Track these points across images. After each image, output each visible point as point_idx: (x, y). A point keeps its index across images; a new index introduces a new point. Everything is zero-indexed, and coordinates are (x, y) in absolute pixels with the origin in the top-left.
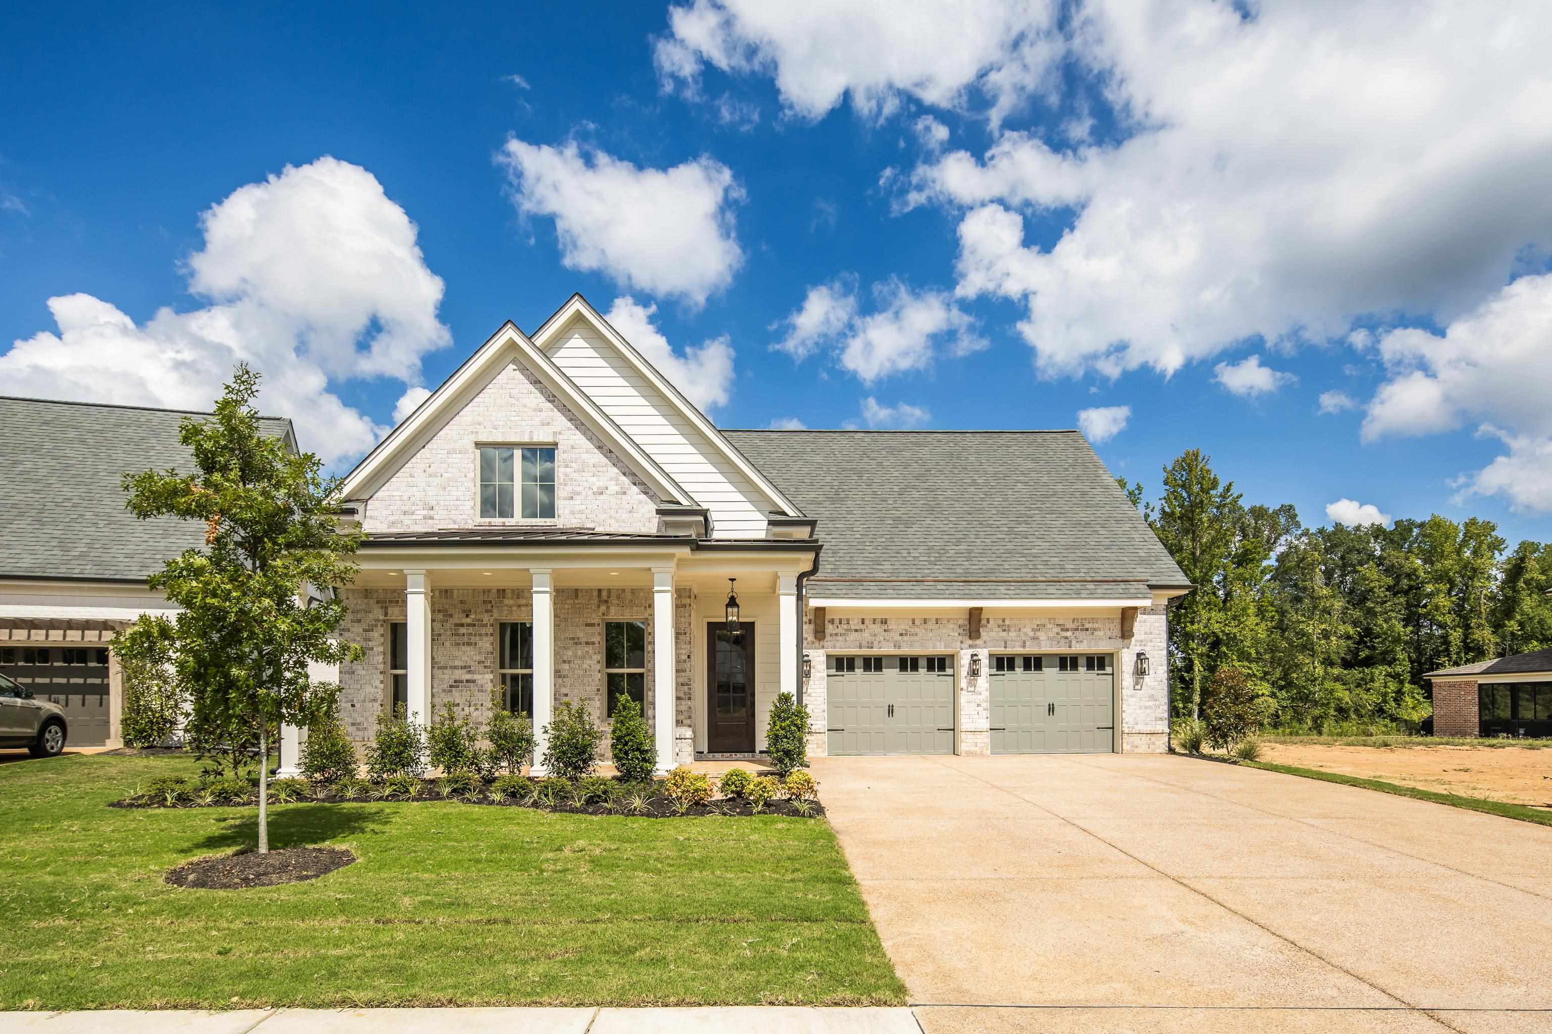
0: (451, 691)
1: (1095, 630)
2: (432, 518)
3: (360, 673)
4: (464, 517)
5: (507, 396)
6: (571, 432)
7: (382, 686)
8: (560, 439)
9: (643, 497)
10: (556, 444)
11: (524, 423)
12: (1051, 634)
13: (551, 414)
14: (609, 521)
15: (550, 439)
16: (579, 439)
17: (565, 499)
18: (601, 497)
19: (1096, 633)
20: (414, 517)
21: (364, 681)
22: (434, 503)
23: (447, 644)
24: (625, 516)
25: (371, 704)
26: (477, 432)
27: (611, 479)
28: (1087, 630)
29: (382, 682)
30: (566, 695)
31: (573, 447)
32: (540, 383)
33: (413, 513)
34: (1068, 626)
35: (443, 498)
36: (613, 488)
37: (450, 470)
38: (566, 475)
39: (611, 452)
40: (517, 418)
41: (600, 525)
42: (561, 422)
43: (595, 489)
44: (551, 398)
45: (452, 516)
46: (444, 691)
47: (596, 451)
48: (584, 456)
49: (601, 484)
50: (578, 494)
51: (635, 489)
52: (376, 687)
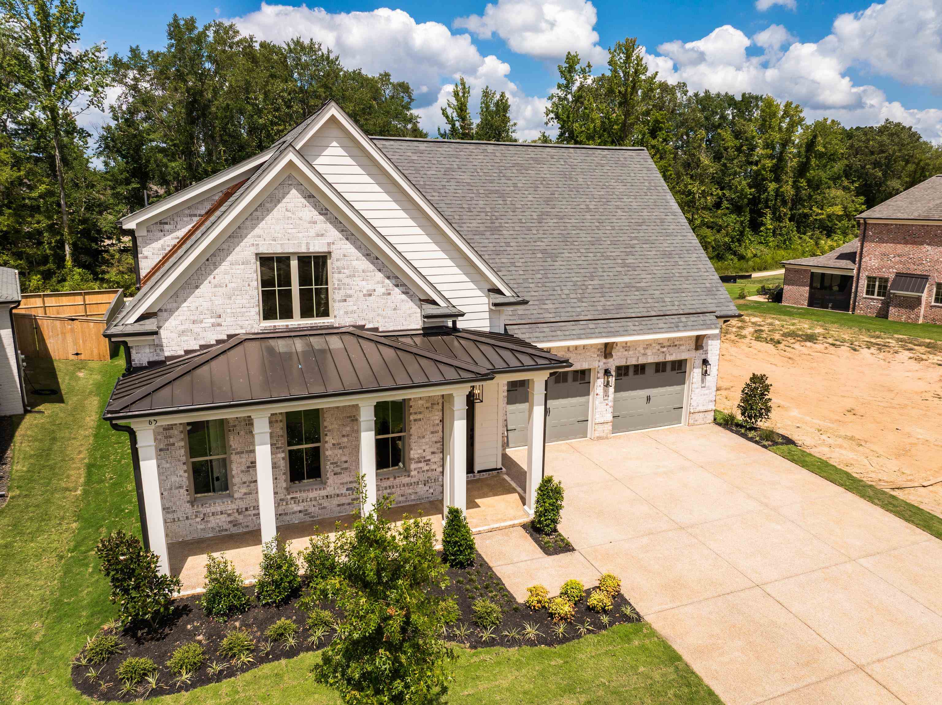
0: (249, 471)
1: (680, 345)
2: (219, 325)
3: (165, 466)
4: (250, 322)
5: (284, 209)
6: (342, 242)
7: (186, 475)
8: (333, 248)
9: (404, 297)
10: (330, 253)
11: (300, 235)
12: (654, 351)
13: (324, 226)
14: (377, 319)
15: (325, 249)
16: (348, 248)
17: (339, 301)
18: (371, 298)
19: (681, 347)
20: (203, 325)
21: (169, 473)
22: (221, 311)
23: (242, 433)
24: (390, 312)
25: (177, 491)
26: (257, 245)
27: (378, 282)
28: (676, 346)
29: (185, 471)
30: (346, 462)
31: (344, 256)
32: (314, 197)
33: (201, 322)
34: (665, 344)
35: (229, 306)
36: (381, 290)
37: (234, 280)
38: (339, 280)
39: (377, 258)
40: (294, 231)
41: (369, 322)
42: (333, 233)
43: (365, 292)
44: (324, 212)
45: (239, 323)
46: (242, 472)
47: (363, 258)
48: (355, 263)
49: (370, 287)
50: (350, 296)
51: (397, 290)
52: (181, 476)
